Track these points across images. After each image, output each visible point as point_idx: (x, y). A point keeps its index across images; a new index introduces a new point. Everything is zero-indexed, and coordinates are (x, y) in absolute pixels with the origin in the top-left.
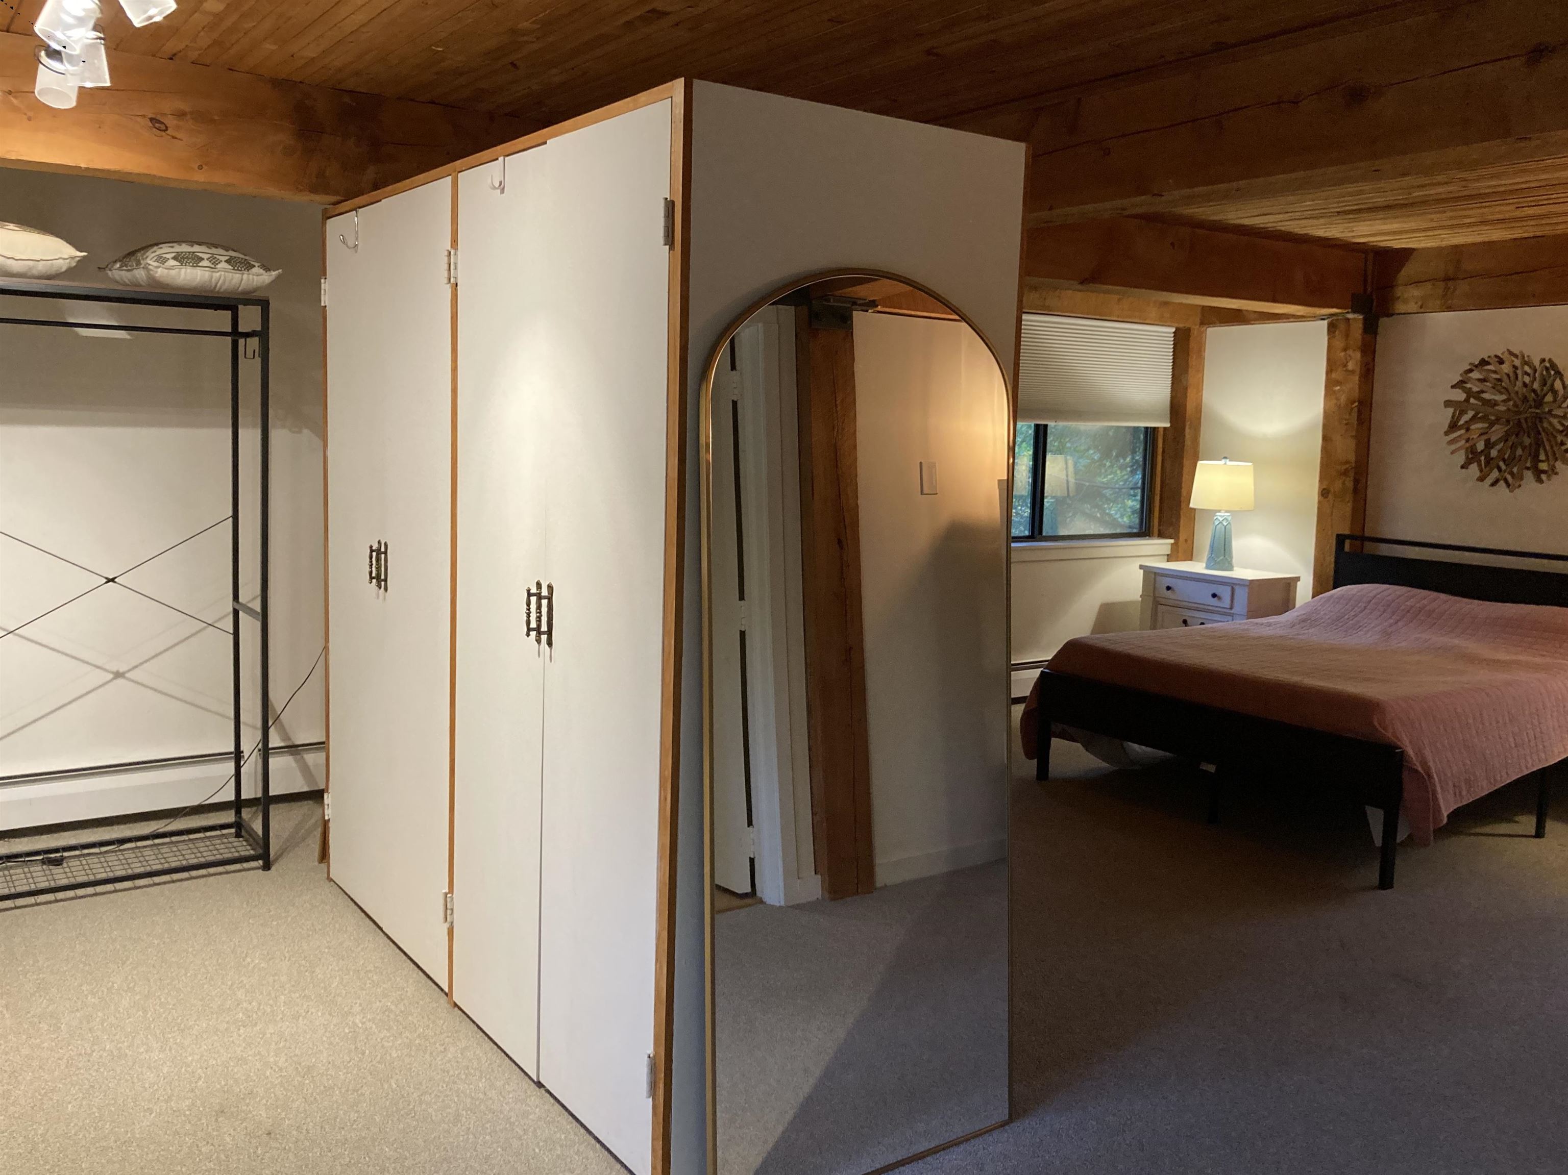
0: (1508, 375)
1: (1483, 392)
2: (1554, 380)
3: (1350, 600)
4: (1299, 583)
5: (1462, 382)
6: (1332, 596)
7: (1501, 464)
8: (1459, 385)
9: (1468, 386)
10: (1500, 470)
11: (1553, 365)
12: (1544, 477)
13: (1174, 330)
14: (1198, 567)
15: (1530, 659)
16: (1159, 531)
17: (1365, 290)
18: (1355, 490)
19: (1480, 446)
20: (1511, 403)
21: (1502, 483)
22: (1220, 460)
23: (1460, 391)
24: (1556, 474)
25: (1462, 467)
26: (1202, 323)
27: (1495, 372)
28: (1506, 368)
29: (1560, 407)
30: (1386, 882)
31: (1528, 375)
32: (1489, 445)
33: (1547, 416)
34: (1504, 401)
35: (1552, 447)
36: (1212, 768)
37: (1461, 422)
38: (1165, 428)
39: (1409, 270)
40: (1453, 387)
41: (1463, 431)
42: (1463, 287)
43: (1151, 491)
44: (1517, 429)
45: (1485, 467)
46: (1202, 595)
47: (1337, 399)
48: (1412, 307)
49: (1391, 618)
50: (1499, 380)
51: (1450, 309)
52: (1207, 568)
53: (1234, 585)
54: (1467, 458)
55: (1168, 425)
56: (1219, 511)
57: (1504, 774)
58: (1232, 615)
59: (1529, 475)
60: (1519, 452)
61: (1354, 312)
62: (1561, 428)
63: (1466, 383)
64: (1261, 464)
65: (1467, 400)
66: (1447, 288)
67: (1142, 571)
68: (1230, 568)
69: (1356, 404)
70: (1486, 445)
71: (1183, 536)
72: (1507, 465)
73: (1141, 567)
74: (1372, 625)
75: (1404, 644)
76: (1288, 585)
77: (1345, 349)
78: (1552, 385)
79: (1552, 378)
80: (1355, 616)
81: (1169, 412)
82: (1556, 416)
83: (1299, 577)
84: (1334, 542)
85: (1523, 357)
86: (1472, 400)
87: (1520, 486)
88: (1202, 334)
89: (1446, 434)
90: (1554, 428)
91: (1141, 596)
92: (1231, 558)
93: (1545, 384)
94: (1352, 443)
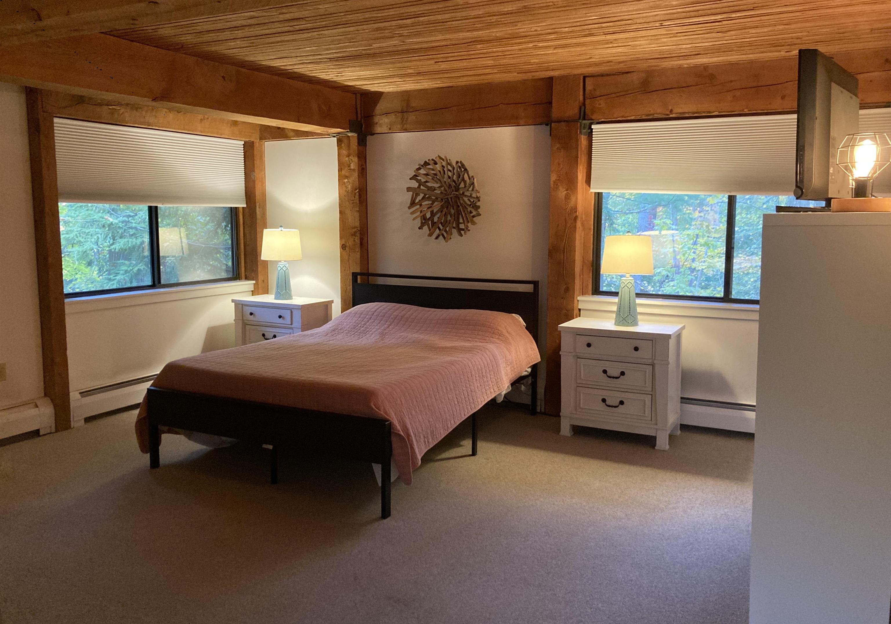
0: (440, 172)
1: (427, 182)
2: (464, 174)
3: (361, 314)
4: (333, 304)
5: (416, 176)
6: (351, 313)
7: (440, 226)
8: (414, 178)
9: (418, 178)
10: (440, 229)
11: (463, 165)
12: (462, 232)
13: (243, 143)
14: (269, 299)
15: (462, 344)
16: (246, 275)
17: (357, 118)
18: (361, 244)
19: (428, 215)
20: (443, 189)
21: (441, 237)
22: (278, 228)
23: (415, 181)
24: (469, 230)
25: (419, 228)
26: (261, 139)
27: (433, 170)
28: (438, 167)
29: (468, 190)
30: (386, 513)
31: (450, 171)
32: (433, 214)
33: (462, 196)
34: (439, 187)
35: (466, 214)
36: (271, 447)
37: (417, 201)
38: (243, 208)
39: (381, 107)
40: (410, 179)
41: (418, 206)
42: (412, 117)
43: (237, 249)
44: (447, 204)
45: (432, 227)
46: (272, 317)
47: (346, 187)
48: (384, 129)
49: (385, 324)
50: (436, 174)
51: (406, 130)
52: (275, 299)
53: (291, 309)
54: (422, 223)
55: (245, 206)
56: (280, 261)
57: (452, 422)
58: (292, 328)
59: (455, 231)
60: (449, 218)
61: (351, 131)
62: (469, 203)
63: (418, 176)
64: (303, 229)
65: (419, 187)
66: (403, 118)
67: (234, 303)
68: (290, 298)
69: (358, 190)
70: (431, 214)
71: (261, 278)
72: (443, 226)
73: (233, 301)
74: (374, 330)
75: (393, 341)
76: (326, 306)
77: (348, 156)
78: (463, 177)
79: (463, 173)
80: (365, 324)
81: (245, 197)
82: (466, 196)
83: (333, 301)
84: (351, 277)
85: (447, 160)
86: (422, 187)
87: (451, 238)
88: (261, 146)
89: (409, 208)
90: (466, 203)
91: (234, 320)
92: (290, 290)
93: (459, 177)
94: (357, 215)
